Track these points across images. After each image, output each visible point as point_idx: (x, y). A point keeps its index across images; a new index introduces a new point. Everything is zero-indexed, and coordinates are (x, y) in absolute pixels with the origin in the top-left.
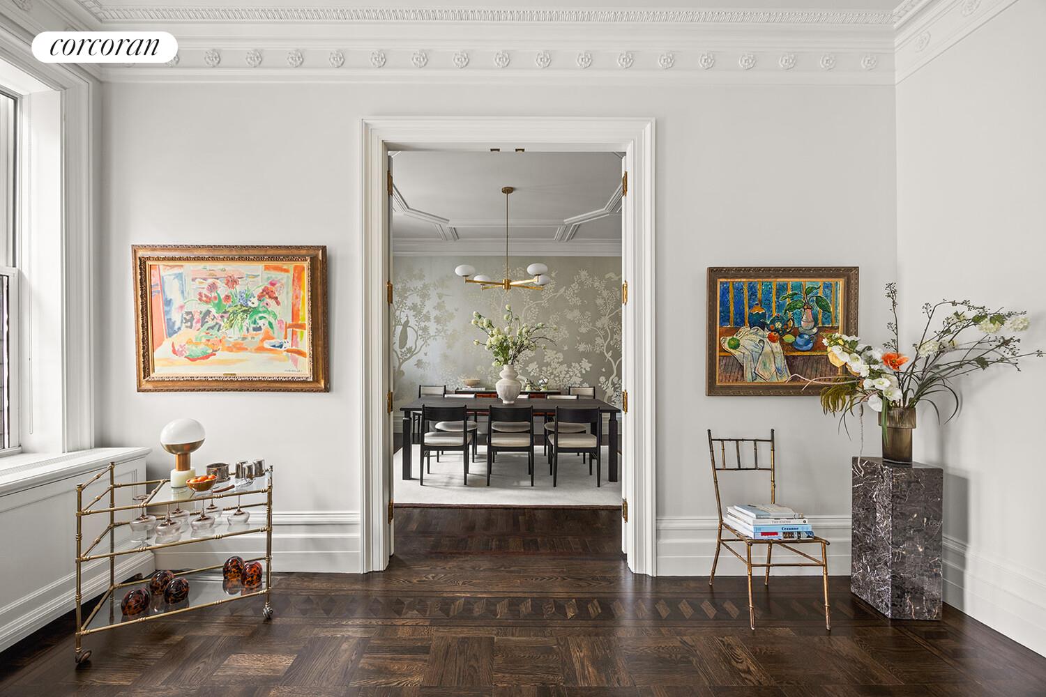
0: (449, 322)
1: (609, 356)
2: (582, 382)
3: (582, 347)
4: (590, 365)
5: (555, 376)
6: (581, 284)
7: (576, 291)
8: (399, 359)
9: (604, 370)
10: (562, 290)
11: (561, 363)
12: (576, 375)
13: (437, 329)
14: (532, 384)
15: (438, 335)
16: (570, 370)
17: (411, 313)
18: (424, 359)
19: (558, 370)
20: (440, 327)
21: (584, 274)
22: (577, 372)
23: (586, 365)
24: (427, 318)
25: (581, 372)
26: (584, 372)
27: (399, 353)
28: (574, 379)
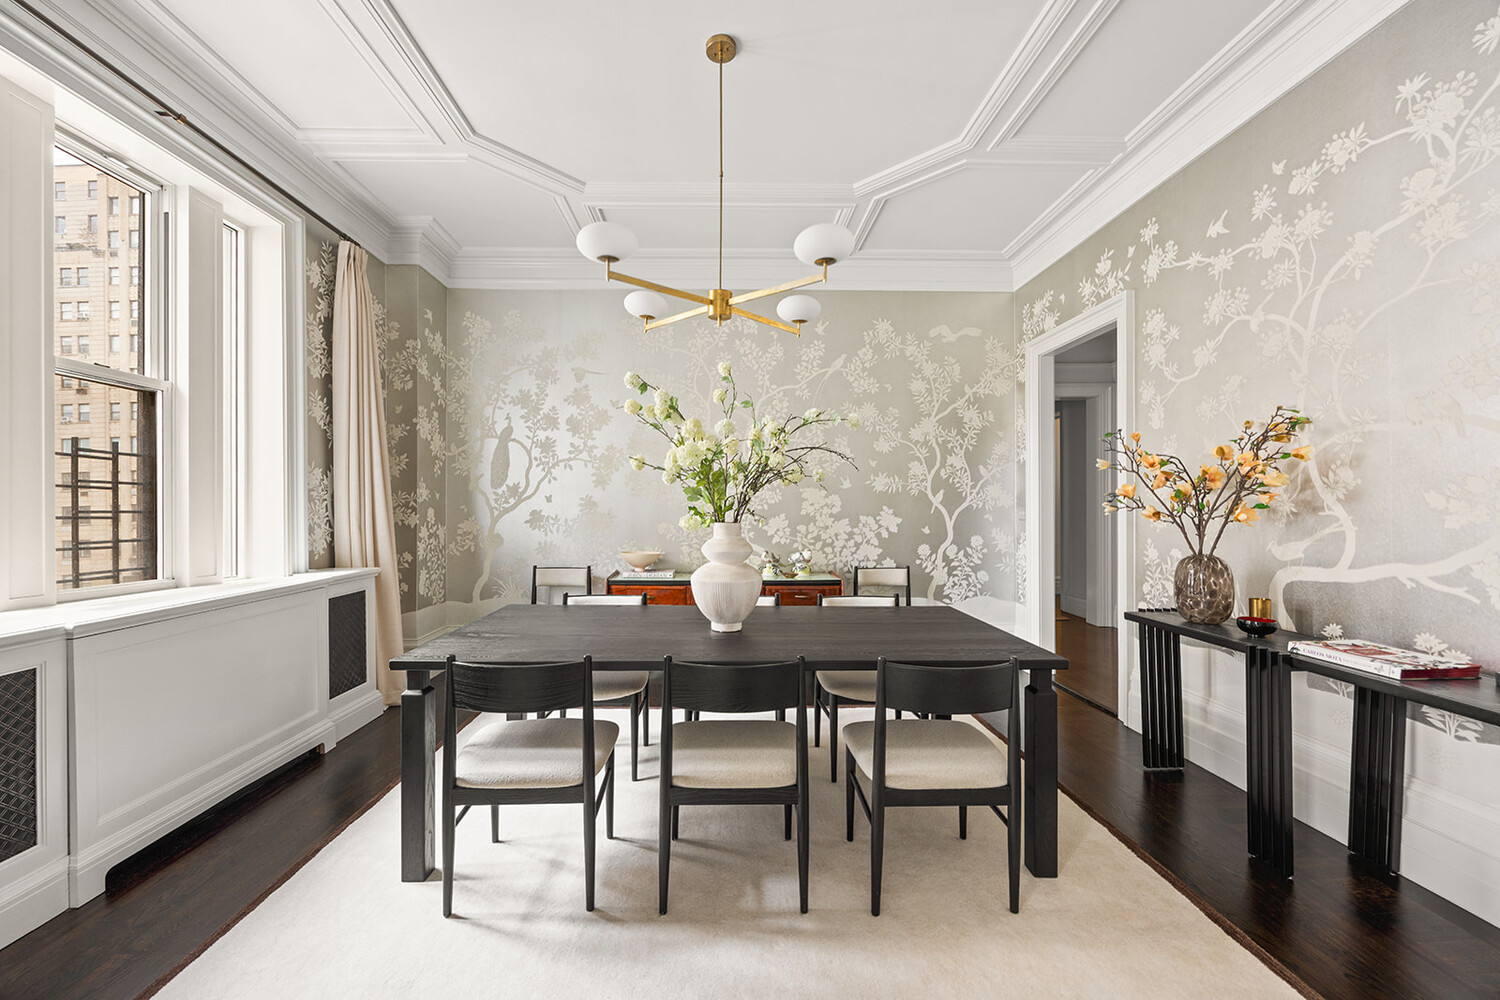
0: (599, 429)
1: (937, 500)
2: (881, 557)
3: (881, 483)
4: (899, 520)
5: (825, 545)
6: (879, 349)
7: (867, 365)
8: (491, 509)
9: (926, 531)
10: (839, 363)
11: (837, 517)
12: (868, 542)
13: (572, 445)
14: (776, 562)
15: (574, 459)
16: (855, 530)
17: (517, 412)
18: (547, 510)
19: (831, 532)
20: (578, 442)
21: (884, 327)
22: (871, 535)
23: (891, 521)
24: (552, 422)
25: (878, 535)
26: (885, 535)
27: (492, 497)
28: (865, 550)
